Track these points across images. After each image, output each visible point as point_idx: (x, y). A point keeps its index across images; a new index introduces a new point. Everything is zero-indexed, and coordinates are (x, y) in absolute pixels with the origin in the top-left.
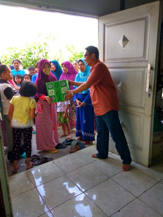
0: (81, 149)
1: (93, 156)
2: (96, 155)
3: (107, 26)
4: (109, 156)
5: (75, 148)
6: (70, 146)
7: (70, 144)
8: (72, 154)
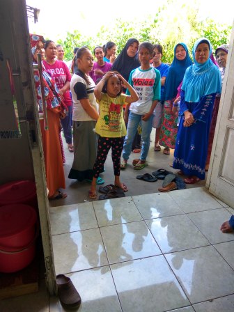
0: (177, 189)
5: (170, 185)
6: (162, 181)
7: (163, 179)
8: (161, 194)
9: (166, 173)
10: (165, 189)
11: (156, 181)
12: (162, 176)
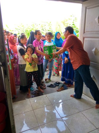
0: (64, 90)
1: (71, 96)
2: (73, 95)
3: (88, 9)
4: (82, 97)
5: (61, 88)
6: (58, 87)
8: (58, 92)
9: (59, 83)
10: (60, 90)
11: (55, 87)
12: (58, 85)
